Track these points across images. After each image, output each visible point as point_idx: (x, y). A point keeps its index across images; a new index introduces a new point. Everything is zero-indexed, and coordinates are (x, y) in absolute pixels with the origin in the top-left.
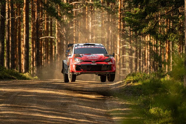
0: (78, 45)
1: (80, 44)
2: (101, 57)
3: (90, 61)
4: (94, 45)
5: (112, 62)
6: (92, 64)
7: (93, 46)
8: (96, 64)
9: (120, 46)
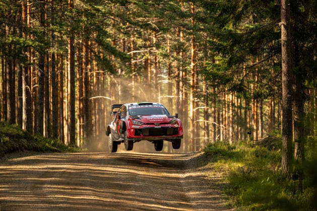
0: (132, 105)
1: (134, 104)
2: (164, 119)
3: (153, 124)
4: (152, 104)
5: (178, 124)
6: (156, 127)
7: (150, 106)
8: (160, 127)
9: (194, 108)
